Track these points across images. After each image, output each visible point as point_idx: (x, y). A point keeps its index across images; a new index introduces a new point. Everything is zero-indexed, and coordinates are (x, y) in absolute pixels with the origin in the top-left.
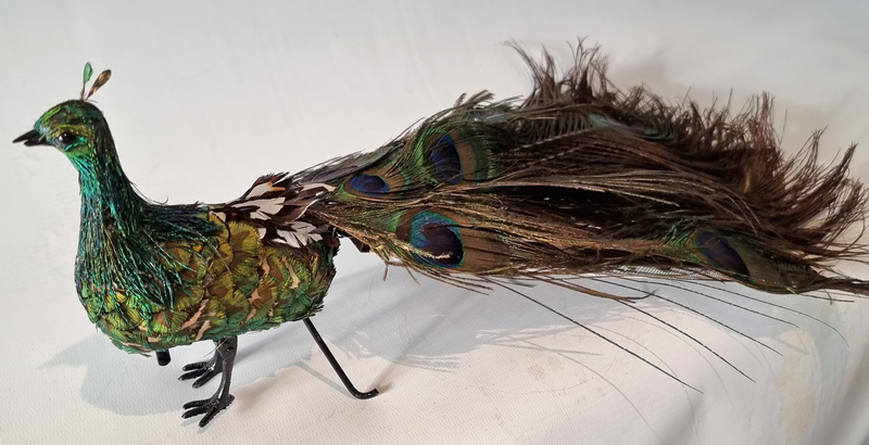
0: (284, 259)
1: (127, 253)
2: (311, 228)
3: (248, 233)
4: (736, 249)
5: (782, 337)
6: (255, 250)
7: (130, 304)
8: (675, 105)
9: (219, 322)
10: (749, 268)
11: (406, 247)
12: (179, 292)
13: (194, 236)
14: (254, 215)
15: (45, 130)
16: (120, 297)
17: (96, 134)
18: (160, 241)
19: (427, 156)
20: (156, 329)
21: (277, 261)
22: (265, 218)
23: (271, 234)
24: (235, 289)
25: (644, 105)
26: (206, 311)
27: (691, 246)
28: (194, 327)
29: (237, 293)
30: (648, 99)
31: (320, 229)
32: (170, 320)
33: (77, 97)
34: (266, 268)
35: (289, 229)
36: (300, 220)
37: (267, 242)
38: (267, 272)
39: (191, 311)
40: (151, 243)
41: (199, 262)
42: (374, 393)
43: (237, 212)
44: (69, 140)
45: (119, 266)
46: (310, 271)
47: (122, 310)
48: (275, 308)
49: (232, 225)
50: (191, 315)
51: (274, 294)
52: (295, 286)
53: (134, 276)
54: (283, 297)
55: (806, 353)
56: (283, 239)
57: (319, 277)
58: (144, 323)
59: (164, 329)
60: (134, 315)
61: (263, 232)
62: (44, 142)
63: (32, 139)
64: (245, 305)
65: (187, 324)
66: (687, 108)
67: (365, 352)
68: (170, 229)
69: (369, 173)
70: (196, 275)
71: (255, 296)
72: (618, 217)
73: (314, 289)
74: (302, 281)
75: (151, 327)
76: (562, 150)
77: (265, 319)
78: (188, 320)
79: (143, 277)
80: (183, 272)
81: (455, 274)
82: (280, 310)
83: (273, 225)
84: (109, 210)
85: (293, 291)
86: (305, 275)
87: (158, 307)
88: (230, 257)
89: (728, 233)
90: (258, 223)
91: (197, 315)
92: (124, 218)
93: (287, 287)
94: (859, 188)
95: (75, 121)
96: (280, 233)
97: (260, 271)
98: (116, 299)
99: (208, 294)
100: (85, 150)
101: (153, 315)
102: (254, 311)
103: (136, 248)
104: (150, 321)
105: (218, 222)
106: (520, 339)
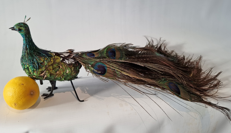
0: (65, 66)
1: (30, 57)
2: (73, 60)
3: (58, 58)
4: (179, 88)
5: (189, 113)
6: (59, 62)
7: (29, 68)
8: (180, 55)
9: (49, 76)
10: (181, 93)
11: (92, 69)
12: (39, 67)
13: (46, 56)
14: (61, 55)
15: (15, 27)
16: (28, 66)
17: (25, 30)
18: (38, 56)
19: (107, 52)
20: (34, 74)
21: (63, 66)
22: (63, 56)
23: (63, 60)
24: (53, 69)
25: (173, 54)
26: (45, 73)
27: (166, 84)
28: (43, 76)
29: (53, 71)
30: (174, 53)
31: (75, 61)
32: (37, 73)
33: (23, 22)
34: (61, 67)
35: (68, 60)
36: (71, 58)
37: (62, 61)
38: (61, 68)
39: (42, 72)
40: (36, 56)
41: (45, 62)
42: (83, 101)
43: (58, 54)
44: (20, 30)
45: (28, 59)
46: (71, 70)
47: (28, 68)
48: (62, 76)
49: (56, 56)
50: (42, 73)
51: (62, 73)
52: (67, 72)
53: (31, 62)
54: (64, 74)
55: (197, 119)
56: (66, 61)
57: (74, 72)
58: (32, 72)
59: (36, 75)
60: (30, 70)
61: (62, 59)
62: (15, 30)
63: (13, 29)
64: (55, 74)
65: (41, 75)
66: (182, 56)
67: (86, 92)
68: (41, 54)
69: (92, 53)
70: (44, 65)
71: (58, 72)
72: (150, 74)
73: (72, 74)
74: (69, 72)
75: (33, 74)
76: (145, 59)
77: (60, 78)
78: (41, 74)
79: (33, 62)
80: (41, 63)
81: (101, 77)
82: (64, 77)
83: (64, 58)
84: (27, 47)
85: (67, 73)
86: (70, 70)
87: (35, 70)
88: (53, 62)
89: (179, 84)
90: (62, 57)
91: (43, 73)
92: (30, 49)
93: (66, 72)
94: (220, 82)
95: (21, 26)
96: (65, 60)
97: (59, 67)
98: (27, 66)
99: (46, 69)
100: (23, 33)
101: (34, 71)
102: (57, 76)
103: (32, 56)
104: (33, 72)
105: (53, 55)
106: (121, 98)
